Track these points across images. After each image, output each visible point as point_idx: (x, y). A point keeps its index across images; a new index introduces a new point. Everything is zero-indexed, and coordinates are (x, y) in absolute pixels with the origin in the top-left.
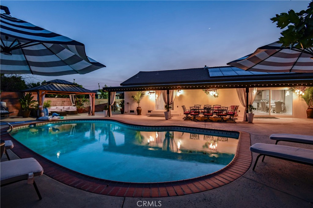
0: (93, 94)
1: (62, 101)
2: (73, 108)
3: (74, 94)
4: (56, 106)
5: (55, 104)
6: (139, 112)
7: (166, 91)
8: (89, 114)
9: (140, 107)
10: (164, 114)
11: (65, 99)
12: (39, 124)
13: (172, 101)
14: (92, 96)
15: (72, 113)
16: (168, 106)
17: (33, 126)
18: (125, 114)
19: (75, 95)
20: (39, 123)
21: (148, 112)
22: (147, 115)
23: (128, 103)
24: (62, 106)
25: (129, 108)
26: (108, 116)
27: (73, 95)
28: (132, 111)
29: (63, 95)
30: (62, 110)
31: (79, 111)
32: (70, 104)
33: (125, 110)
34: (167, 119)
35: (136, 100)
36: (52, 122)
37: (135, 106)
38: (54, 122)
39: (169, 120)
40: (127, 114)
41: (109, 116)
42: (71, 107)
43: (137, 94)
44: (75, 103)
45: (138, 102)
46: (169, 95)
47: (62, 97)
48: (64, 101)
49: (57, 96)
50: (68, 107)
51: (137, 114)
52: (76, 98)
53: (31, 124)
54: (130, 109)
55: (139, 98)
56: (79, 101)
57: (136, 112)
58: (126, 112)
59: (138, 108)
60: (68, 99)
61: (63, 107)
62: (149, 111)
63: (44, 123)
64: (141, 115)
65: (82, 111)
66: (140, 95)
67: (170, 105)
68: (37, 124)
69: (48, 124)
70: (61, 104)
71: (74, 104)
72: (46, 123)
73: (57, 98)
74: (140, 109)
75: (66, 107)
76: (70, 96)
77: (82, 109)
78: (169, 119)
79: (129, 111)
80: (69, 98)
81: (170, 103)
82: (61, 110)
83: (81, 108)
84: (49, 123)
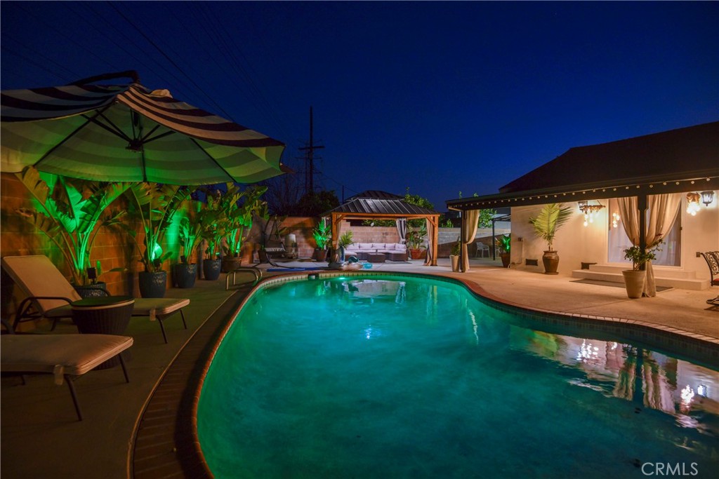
0: (434, 218)
1: (383, 234)
2: (401, 248)
3: (404, 217)
4: (371, 242)
5: (370, 239)
6: (550, 265)
7: (634, 199)
8: (426, 262)
9: (555, 252)
10: (622, 275)
11: (388, 229)
12: (323, 275)
13: (658, 235)
14: (432, 222)
15: (398, 258)
16: (641, 251)
17: (314, 277)
18: (513, 269)
19: (405, 219)
20: (323, 272)
21: (582, 269)
22: (574, 275)
23: (520, 239)
24: (382, 242)
25: (523, 253)
26: (460, 271)
27: (403, 220)
28: (531, 263)
29: (386, 221)
30: (379, 251)
31: (414, 255)
32: (397, 240)
33: (513, 258)
34: (632, 296)
35: (541, 230)
36: (346, 274)
37: (539, 248)
38: (351, 274)
39: (646, 299)
40: (516, 269)
41: (463, 270)
42: (397, 245)
43: (546, 214)
44: (406, 238)
45: (549, 238)
46: (648, 212)
47: (383, 225)
48: (387, 234)
49: (373, 224)
50: (393, 245)
51: (544, 271)
52: (407, 227)
53: (310, 275)
54: (524, 256)
55: (552, 225)
56: (415, 233)
57: (541, 264)
58: (513, 263)
59: (546, 252)
60: (394, 228)
61: (383, 244)
62: (585, 266)
63: (332, 275)
64: (557, 273)
65: (419, 256)
66: (554, 216)
67: (649, 247)
68: (320, 275)
69: (339, 276)
70: (380, 239)
71: (404, 240)
72: (337, 274)
73: (374, 228)
74: (554, 257)
75: (389, 245)
76: (397, 222)
77: (418, 251)
78: (644, 295)
79: (524, 262)
80: (395, 226)
81: (649, 242)
82: (377, 250)
83: (417, 247)
84: (341, 274)
